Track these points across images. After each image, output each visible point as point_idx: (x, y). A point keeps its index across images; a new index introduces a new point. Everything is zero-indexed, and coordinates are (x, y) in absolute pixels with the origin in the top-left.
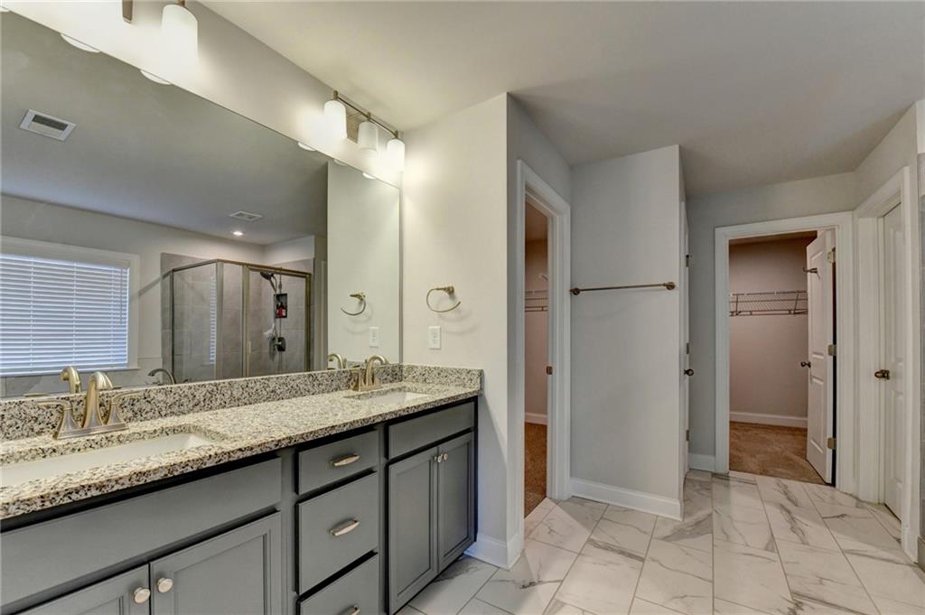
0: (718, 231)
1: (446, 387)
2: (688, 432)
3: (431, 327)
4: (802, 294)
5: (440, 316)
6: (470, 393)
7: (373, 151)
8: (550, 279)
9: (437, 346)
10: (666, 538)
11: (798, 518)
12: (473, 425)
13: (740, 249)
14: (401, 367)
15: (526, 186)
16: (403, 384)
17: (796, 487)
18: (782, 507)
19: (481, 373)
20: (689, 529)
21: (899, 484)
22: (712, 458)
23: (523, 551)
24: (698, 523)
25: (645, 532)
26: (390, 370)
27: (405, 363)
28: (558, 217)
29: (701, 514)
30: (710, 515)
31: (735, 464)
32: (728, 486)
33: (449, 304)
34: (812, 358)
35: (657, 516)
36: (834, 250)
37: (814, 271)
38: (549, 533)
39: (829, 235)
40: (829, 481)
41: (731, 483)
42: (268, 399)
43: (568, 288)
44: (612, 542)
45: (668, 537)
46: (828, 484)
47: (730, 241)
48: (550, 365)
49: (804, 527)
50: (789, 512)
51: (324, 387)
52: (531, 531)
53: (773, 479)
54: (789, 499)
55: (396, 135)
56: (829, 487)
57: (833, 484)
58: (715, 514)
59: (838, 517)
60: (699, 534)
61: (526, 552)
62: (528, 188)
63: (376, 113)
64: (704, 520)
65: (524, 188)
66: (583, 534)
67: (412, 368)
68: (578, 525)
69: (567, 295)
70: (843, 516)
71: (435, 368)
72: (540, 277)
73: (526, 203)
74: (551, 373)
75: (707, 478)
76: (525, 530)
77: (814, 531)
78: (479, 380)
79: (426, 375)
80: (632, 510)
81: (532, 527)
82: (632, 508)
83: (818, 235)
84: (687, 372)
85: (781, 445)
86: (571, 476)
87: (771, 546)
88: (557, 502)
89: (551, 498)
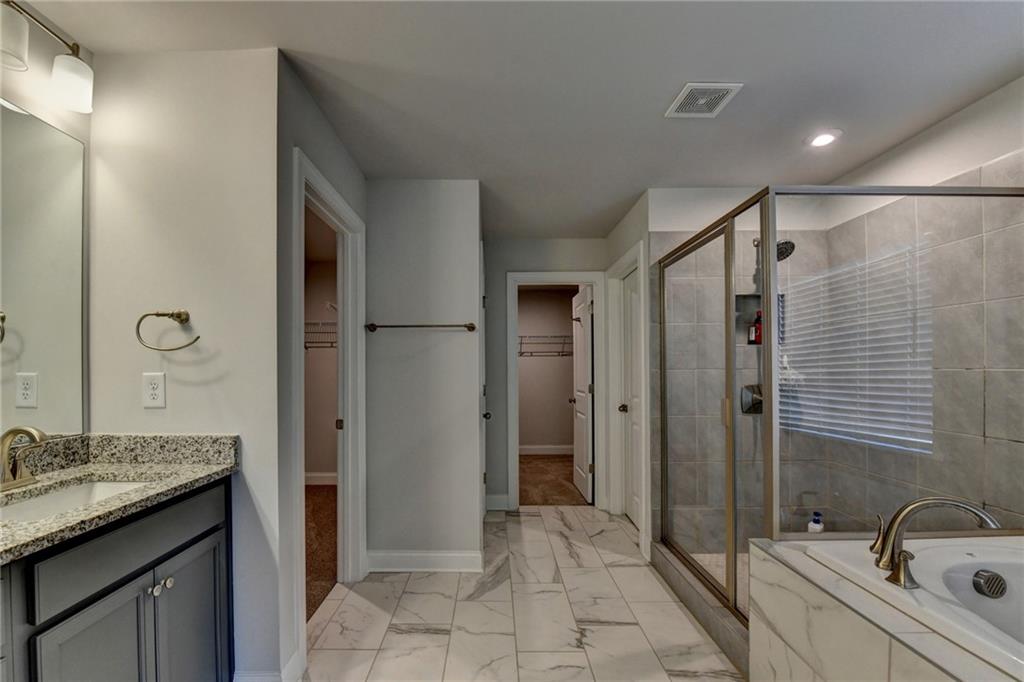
0: (509, 274)
1: (173, 468)
2: (485, 474)
3: (145, 374)
4: (568, 339)
5: (164, 357)
6: (217, 473)
7: (19, 61)
8: (340, 309)
9: (159, 402)
10: (470, 598)
11: (574, 542)
12: (221, 519)
13: (527, 294)
14: (85, 441)
15: (306, 184)
16: (91, 468)
17: (567, 510)
18: (562, 534)
19: (236, 442)
20: (491, 579)
21: (636, 498)
22: (505, 496)
23: (306, 671)
24: (498, 570)
25: (450, 597)
26: (61, 447)
27: (96, 432)
28: (350, 235)
29: (498, 560)
30: (507, 558)
31: (524, 500)
32: (519, 523)
33: (179, 337)
34: (577, 395)
35: (460, 573)
36: (592, 302)
37: (578, 320)
38: (341, 633)
39: (589, 289)
40: (590, 501)
41: (523, 518)
43: (362, 321)
44: (414, 620)
45: (472, 594)
46: (589, 504)
47: (519, 286)
48: (340, 418)
49: (578, 551)
50: (566, 538)
52: (317, 638)
53: (552, 508)
54: (565, 525)
55: (75, 50)
56: (590, 507)
57: (593, 504)
58: (511, 557)
59: (598, 534)
60: (499, 582)
61: (309, 671)
62: (308, 187)
64: (503, 565)
65: (304, 187)
66: (384, 619)
67: (108, 440)
68: (374, 609)
69: (362, 333)
70: (602, 531)
71: (154, 438)
72: (328, 306)
73: (306, 207)
74: (341, 428)
75: (502, 518)
76: (309, 638)
77: (586, 551)
78: (232, 451)
79: (136, 452)
80: (435, 573)
81: (318, 632)
82: (432, 570)
83: (580, 289)
84: (485, 416)
85: (554, 472)
86: (368, 548)
87: (557, 578)
88: (351, 586)
89: (343, 583)
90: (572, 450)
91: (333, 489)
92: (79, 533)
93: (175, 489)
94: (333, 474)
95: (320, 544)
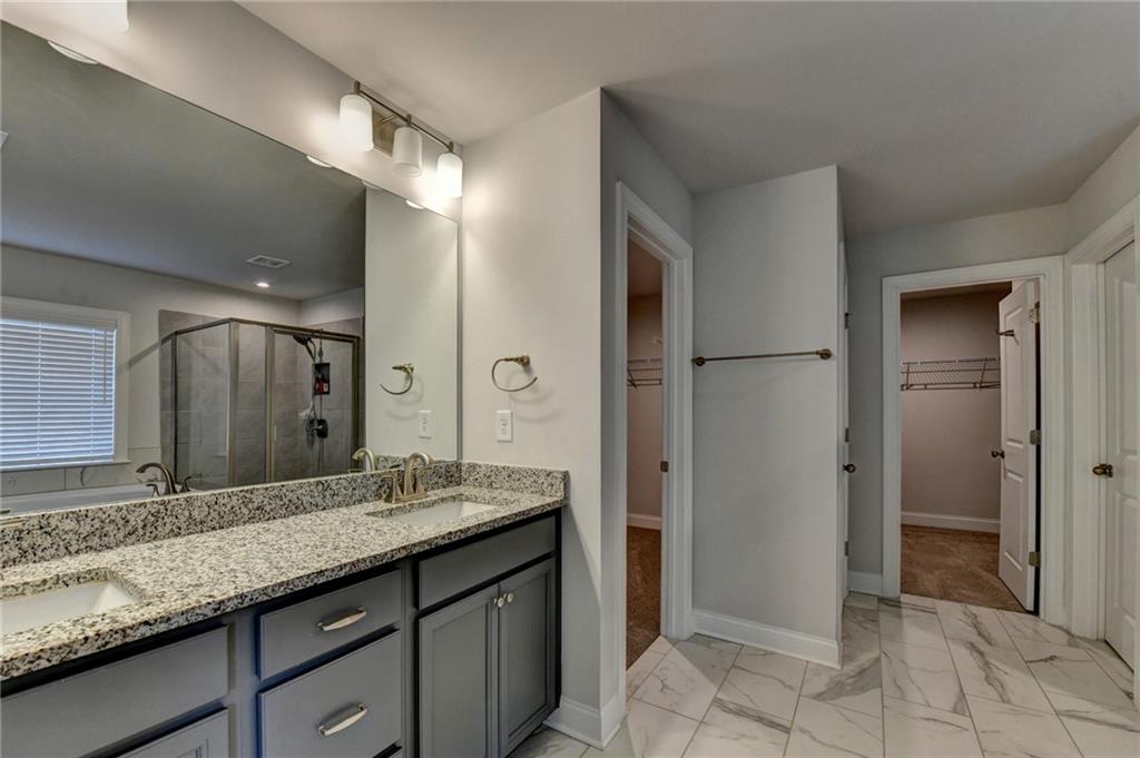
0: (885, 280)
1: (517, 495)
2: (847, 544)
3: (499, 412)
4: (992, 363)
5: (511, 397)
6: (549, 505)
7: (415, 168)
8: (665, 344)
9: (507, 437)
10: (819, 696)
11: (998, 664)
12: (553, 548)
13: (915, 305)
14: (458, 466)
15: (629, 217)
16: (462, 489)
17: (987, 615)
18: (972, 647)
19: (566, 476)
20: (850, 681)
21: (1127, 617)
22: (876, 577)
23: (625, 718)
24: (862, 672)
25: (791, 688)
26: (443, 470)
27: (466, 461)
28: (676, 262)
29: (864, 659)
30: (878, 660)
31: (908, 585)
32: (899, 616)
33: (521, 379)
34: (1006, 445)
35: (807, 662)
36: (1037, 305)
37: (1010, 333)
38: (662, 690)
39: (1031, 286)
40: (1030, 606)
41: (904, 612)
42: (251, 520)
43: (688, 356)
44: (744, 702)
45: (823, 693)
46: (1028, 612)
47: (902, 294)
48: (665, 460)
49: (1003, 677)
50: (981, 654)
51: (340, 498)
52: (637, 688)
53: (958, 605)
54: (980, 634)
55: (450, 148)
56: (1030, 616)
57: (1036, 612)
58: (883, 658)
59: (1046, 660)
60: (863, 689)
61: (629, 719)
62: (631, 220)
63: (419, 116)
64: (870, 667)
65: (626, 218)
66: (710, 691)
67: (473, 467)
68: (697, 675)
69: (688, 366)
70: (1052, 658)
71: (504, 468)
72: (654, 342)
73: (629, 240)
74: (666, 471)
75: (872, 605)
76: (629, 686)
77: (1017, 682)
78: (562, 486)
79: (493, 478)
80: (773, 653)
81: (637, 682)
82: (770, 649)
83: (1014, 289)
84: (847, 468)
85: (965, 557)
86: (693, 605)
87: (961, 706)
88: (674, 642)
89: (666, 637)
90: (998, 526)
91: (656, 534)
92: (447, 541)
93: (516, 514)
94: (658, 519)
95: (645, 591)
